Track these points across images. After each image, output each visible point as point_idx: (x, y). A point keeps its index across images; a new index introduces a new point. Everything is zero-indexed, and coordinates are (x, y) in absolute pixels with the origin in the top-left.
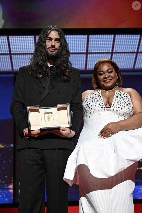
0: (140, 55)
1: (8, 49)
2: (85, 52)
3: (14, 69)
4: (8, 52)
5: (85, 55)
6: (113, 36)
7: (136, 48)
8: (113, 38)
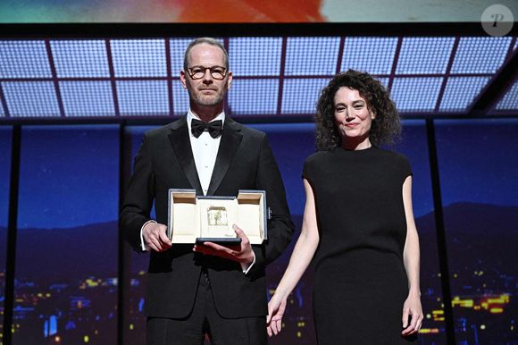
0: (399, 81)
1: (108, 69)
2: (278, 74)
3: (121, 111)
4: (108, 76)
5: (277, 81)
6: (339, 39)
7: (390, 66)
8: (338, 44)
